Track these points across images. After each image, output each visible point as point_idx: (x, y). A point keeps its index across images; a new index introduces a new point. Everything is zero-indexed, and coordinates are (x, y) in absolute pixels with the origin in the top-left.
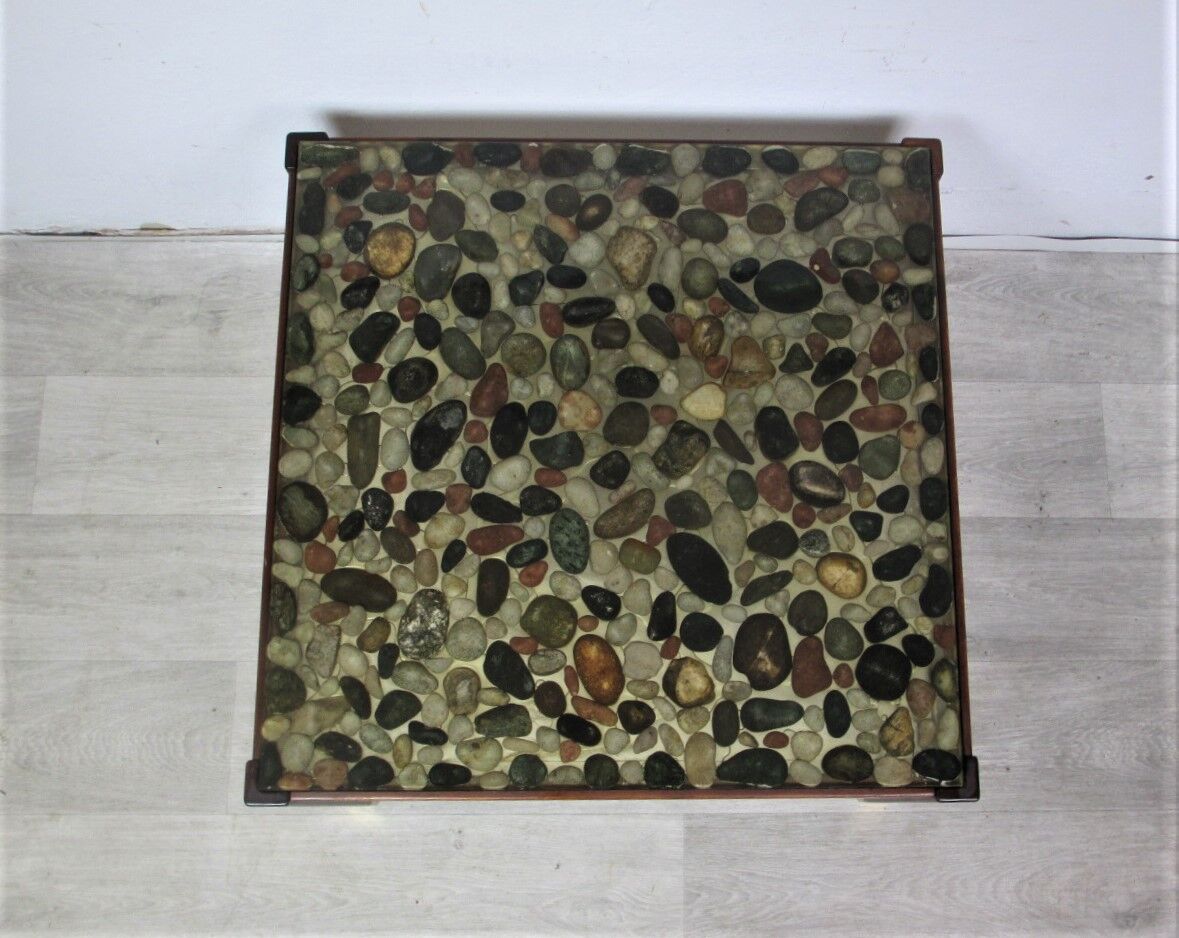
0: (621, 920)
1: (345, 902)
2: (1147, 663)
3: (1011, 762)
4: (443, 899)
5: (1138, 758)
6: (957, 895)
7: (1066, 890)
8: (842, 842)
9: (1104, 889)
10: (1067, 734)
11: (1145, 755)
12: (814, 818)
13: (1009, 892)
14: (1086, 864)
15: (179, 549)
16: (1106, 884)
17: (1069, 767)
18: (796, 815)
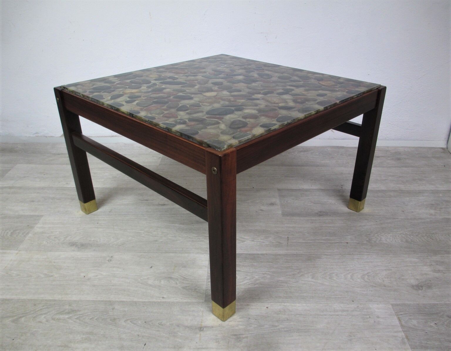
0: (177, 284)
1: (52, 276)
2: (394, 218)
3: (348, 241)
4: (97, 276)
5: (402, 241)
6: (335, 279)
7: (385, 278)
8: (279, 262)
9: (403, 277)
10: (369, 234)
11: (404, 240)
12: (266, 255)
13: (359, 278)
14: (391, 270)
15: (38, 193)
16: (403, 276)
17: (373, 243)
18: (258, 254)
